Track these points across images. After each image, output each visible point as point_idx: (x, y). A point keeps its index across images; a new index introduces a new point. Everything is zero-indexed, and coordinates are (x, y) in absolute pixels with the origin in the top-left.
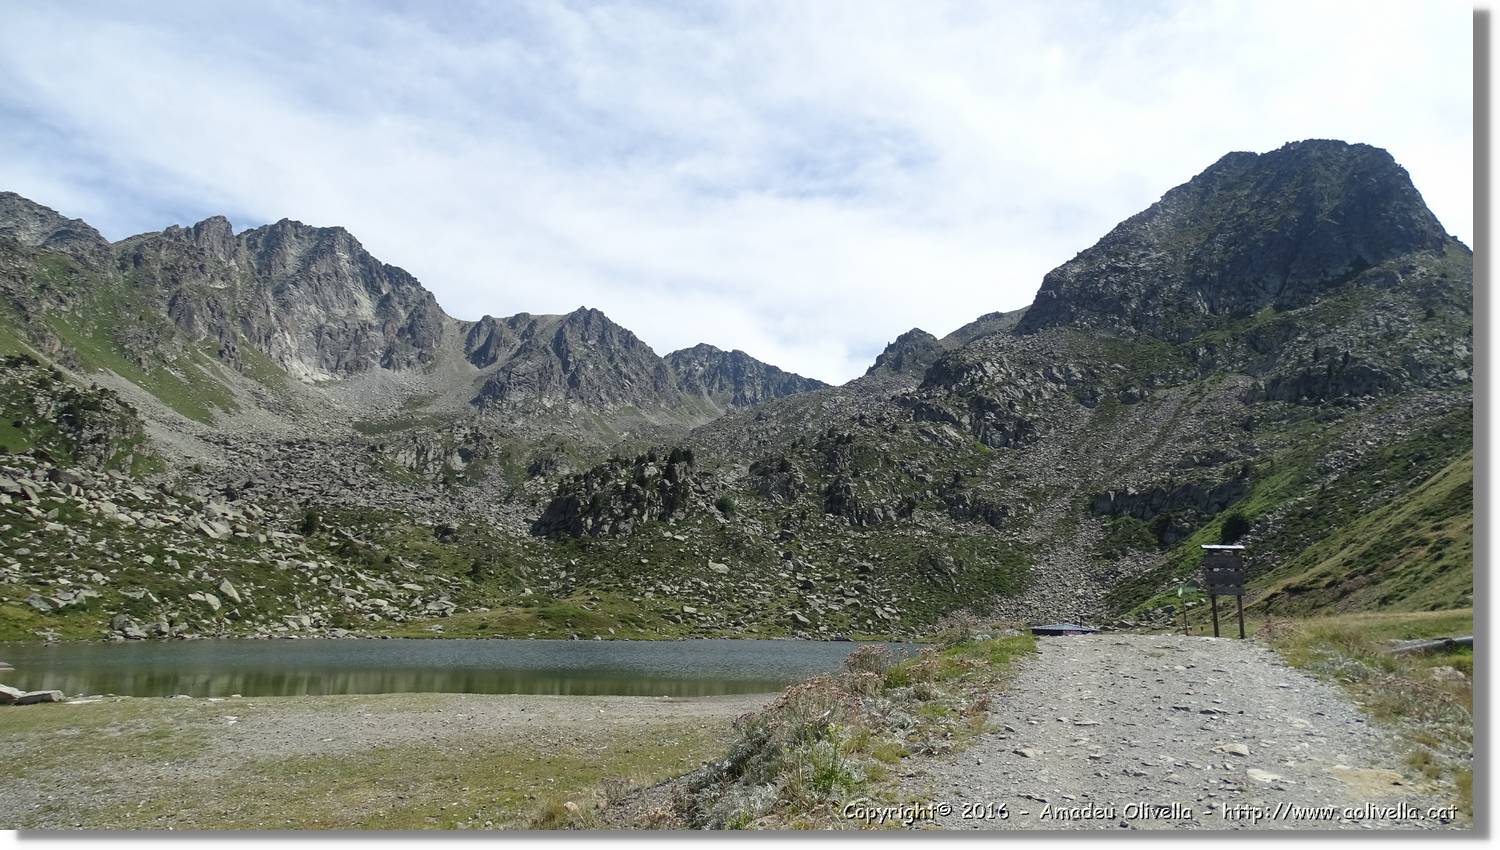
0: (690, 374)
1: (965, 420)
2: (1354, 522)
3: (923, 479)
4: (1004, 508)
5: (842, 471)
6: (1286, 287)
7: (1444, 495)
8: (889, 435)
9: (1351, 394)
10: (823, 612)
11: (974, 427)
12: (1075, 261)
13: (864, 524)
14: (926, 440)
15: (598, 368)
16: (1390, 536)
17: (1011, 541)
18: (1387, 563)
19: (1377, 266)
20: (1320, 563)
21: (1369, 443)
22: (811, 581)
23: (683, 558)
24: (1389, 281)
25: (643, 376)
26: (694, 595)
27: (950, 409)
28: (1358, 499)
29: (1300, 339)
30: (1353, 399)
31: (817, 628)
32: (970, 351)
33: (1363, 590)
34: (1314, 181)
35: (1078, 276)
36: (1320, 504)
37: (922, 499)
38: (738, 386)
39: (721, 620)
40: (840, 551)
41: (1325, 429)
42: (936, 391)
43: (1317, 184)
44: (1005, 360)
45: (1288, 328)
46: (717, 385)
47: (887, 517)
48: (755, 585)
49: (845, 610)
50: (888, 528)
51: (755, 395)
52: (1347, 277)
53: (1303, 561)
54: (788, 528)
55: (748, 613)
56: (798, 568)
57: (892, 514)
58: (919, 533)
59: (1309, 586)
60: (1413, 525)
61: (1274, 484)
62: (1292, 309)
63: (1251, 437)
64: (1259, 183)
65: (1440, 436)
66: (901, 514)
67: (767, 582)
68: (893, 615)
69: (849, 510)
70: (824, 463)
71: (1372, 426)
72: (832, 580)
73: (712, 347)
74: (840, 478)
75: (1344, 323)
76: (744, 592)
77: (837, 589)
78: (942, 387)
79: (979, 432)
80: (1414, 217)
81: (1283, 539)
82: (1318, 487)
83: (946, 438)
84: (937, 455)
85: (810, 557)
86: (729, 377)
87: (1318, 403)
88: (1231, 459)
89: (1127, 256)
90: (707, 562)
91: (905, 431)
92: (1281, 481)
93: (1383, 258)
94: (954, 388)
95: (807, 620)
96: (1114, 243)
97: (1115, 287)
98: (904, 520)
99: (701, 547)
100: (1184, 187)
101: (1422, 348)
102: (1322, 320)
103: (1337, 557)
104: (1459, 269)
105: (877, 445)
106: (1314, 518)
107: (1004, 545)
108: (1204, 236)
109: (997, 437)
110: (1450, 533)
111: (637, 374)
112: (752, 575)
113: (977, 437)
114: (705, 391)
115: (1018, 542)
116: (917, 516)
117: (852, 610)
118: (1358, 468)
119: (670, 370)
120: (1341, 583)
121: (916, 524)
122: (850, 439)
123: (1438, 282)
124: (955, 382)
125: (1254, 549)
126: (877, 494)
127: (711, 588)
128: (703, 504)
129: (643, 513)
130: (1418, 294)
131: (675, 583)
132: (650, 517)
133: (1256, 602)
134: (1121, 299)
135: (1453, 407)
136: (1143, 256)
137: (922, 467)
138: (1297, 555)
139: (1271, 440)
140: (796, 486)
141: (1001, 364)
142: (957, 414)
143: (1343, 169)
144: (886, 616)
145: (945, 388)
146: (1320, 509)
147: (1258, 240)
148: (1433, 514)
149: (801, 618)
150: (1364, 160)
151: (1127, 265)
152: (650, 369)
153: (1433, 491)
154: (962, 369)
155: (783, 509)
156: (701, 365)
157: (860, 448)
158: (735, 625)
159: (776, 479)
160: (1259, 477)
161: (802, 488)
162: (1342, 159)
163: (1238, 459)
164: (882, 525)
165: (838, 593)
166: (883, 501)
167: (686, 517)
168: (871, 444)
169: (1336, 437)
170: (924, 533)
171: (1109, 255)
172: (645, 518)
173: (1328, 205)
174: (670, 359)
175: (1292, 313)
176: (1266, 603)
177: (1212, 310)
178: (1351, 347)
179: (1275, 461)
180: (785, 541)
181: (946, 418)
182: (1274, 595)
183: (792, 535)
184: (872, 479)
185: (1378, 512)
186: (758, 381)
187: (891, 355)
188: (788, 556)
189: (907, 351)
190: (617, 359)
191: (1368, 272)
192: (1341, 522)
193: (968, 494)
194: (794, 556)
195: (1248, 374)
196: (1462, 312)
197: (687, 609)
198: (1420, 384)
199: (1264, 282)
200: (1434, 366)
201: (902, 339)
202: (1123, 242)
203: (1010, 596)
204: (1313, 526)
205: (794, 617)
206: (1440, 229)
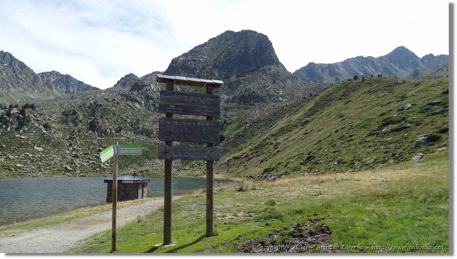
0: (48, 81)
1: (143, 102)
2: (253, 138)
3: (126, 121)
4: (152, 131)
5: (97, 116)
6: (239, 71)
7: (277, 130)
8: (116, 105)
9: (254, 102)
10: (79, 166)
11: (145, 105)
12: (181, 56)
13: (103, 135)
14: (129, 108)
15: (8, 75)
16: (263, 142)
17: (153, 142)
18: (262, 150)
19: (262, 68)
20: (243, 150)
21: (258, 116)
22: (78, 154)
23: (22, 145)
24: (265, 72)
25: (28, 80)
26: (24, 159)
27: (138, 98)
28: (254, 131)
29: (242, 86)
30: (254, 104)
31: (75, 172)
32: (147, 80)
33: (255, 158)
34: (249, 41)
35: (182, 61)
36: (244, 132)
37: (125, 127)
38: (68, 87)
39: (34, 169)
40: (92, 144)
41: (246, 111)
42: (134, 92)
43: (249, 43)
44: (158, 84)
45: (239, 82)
46: (59, 86)
47: (111, 133)
48: (54, 156)
49: (89, 165)
50: (111, 136)
51: (74, 91)
52: (255, 70)
53: (238, 149)
54: (73, 135)
55: (47, 166)
56: (74, 149)
57: (113, 131)
58: (122, 138)
59: (240, 157)
60: (269, 139)
61: (232, 126)
62: (241, 77)
63: (227, 113)
64: (235, 40)
65: (276, 114)
66: (117, 132)
67: (60, 154)
68: (108, 166)
69: (98, 129)
70: (90, 113)
71: (259, 111)
72: (87, 154)
73: (58, 72)
74: (96, 118)
75: (253, 82)
76: (48, 158)
77: (88, 157)
78: (136, 91)
79: (147, 106)
80: (272, 55)
81: (233, 143)
82: (244, 128)
83: (136, 107)
84: (132, 113)
85: (80, 146)
86: (64, 83)
87: (245, 104)
88: (221, 119)
89: (197, 56)
90: (34, 147)
91: (121, 104)
92: (234, 126)
93: (264, 66)
94: (140, 92)
95: (71, 169)
96: (193, 52)
97: (193, 65)
98: (117, 134)
99: (32, 141)
100: (214, 38)
101: (272, 91)
102: (248, 81)
103: (248, 148)
104: (281, 71)
105: (111, 108)
106: (242, 137)
107: (151, 143)
108: (219, 53)
109: (153, 108)
110: (279, 141)
111: (25, 79)
112: (53, 152)
113: (146, 108)
114: (54, 88)
115: (155, 142)
116: (123, 132)
117: (92, 165)
118: (254, 123)
119: (40, 79)
120: (249, 156)
121: (122, 135)
122: (101, 105)
123: (277, 74)
124: (141, 90)
125: (225, 145)
126: (109, 124)
127: (33, 157)
128: (37, 125)
129: (8, 127)
130: (272, 76)
131: (16, 155)
132: (11, 129)
133: (224, 162)
134: (194, 69)
135: (279, 107)
136: (202, 57)
137: (126, 116)
138: (237, 147)
139: (232, 114)
140: (79, 120)
141: (156, 85)
142: (140, 100)
143: (256, 39)
144: (105, 167)
145: (137, 91)
146: (244, 134)
147: (233, 56)
148: (274, 136)
149: (69, 168)
150: (261, 38)
151: (197, 59)
152: (32, 77)
153: (274, 129)
154: (143, 86)
155: (72, 128)
156: (53, 78)
157: (104, 109)
158: (39, 171)
159: (70, 118)
160: (228, 124)
161: (81, 121)
162: (256, 37)
163: (223, 119)
164: (109, 135)
165: (88, 159)
166: (111, 127)
167: (28, 129)
168: (109, 108)
169: (249, 114)
170: (124, 138)
171: (192, 55)
172: (9, 129)
173: (252, 49)
174: (40, 75)
175: (240, 78)
176: (227, 162)
177: (219, 75)
178: (255, 89)
179: (233, 120)
180: (71, 140)
181: (136, 101)
182: (230, 160)
183: (74, 138)
184: (107, 119)
185: (259, 135)
186: (75, 86)
187: (122, 81)
188: (70, 145)
189: (128, 80)
190: (17, 72)
191: (260, 69)
192: (249, 138)
193: (141, 126)
194: (73, 145)
195: (227, 95)
196: (282, 82)
197: (18, 165)
198: (271, 101)
199: (234, 69)
200: (274, 96)
201: (127, 76)
202: (196, 52)
203: (151, 160)
204: (242, 139)
205: (66, 168)
206: (278, 60)
